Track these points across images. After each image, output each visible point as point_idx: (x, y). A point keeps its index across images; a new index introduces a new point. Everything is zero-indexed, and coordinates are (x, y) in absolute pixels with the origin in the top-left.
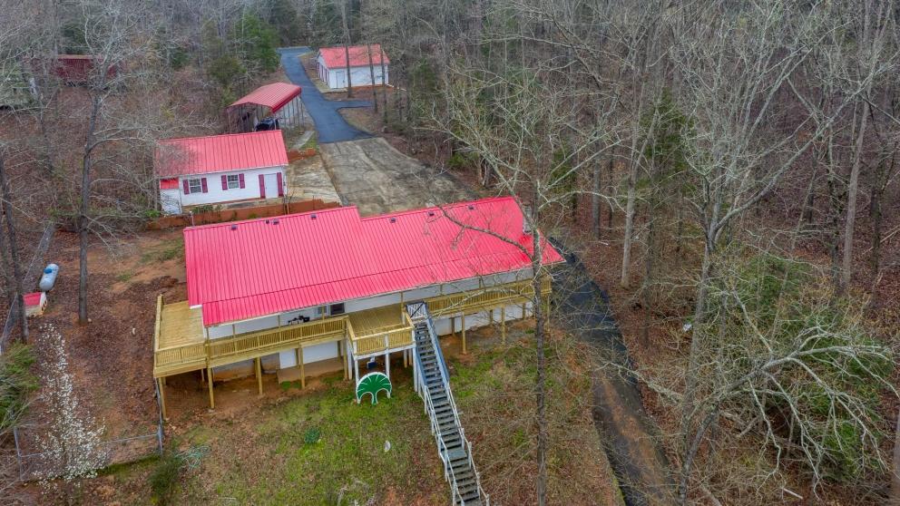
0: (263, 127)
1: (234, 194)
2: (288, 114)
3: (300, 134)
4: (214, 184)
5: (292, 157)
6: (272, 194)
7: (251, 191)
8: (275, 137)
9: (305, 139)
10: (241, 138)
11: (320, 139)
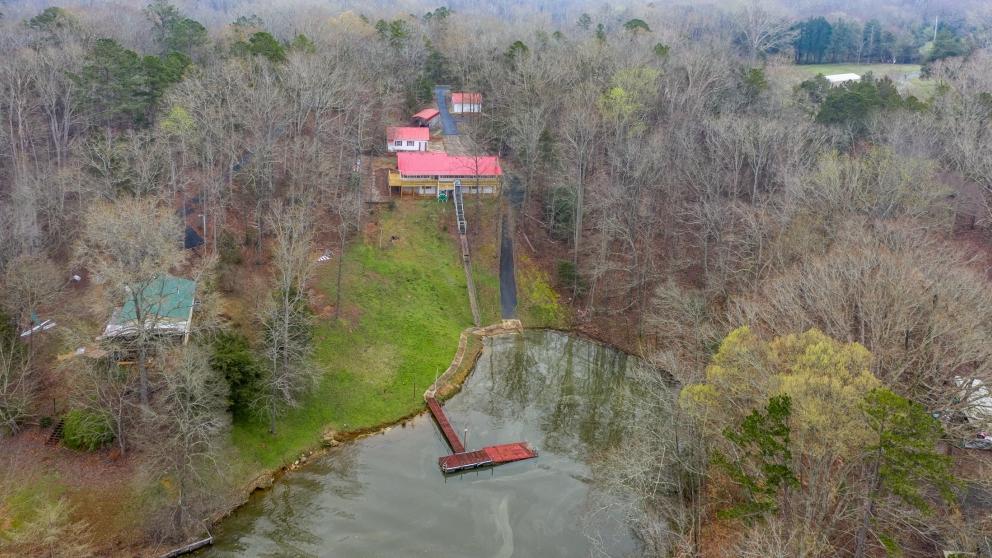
0: (423, 126)
1: (410, 148)
2: (434, 121)
3: (436, 130)
4: (404, 143)
5: (432, 139)
6: (423, 149)
7: (416, 147)
8: (426, 130)
9: (439, 132)
10: (415, 129)
11: (443, 133)
